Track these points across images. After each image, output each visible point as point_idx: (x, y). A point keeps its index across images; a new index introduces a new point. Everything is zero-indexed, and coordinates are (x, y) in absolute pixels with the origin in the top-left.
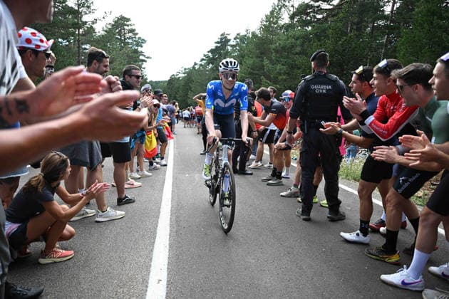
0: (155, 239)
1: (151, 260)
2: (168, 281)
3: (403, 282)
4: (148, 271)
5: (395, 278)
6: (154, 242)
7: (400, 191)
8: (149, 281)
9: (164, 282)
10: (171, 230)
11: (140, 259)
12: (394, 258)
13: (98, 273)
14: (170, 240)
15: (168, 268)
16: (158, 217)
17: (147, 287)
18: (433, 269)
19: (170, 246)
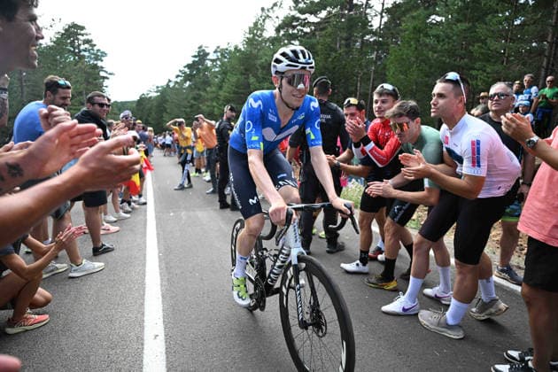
0: (144, 291)
1: (143, 314)
2: (166, 336)
3: (404, 309)
4: (142, 327)
5: (395, 306)
6: (144, 295)
7: (396, 219)
8: (145, 338)
9: (162, 337)
10: (162, 279)
11: (130, 315)
12: (393, 285)
13: (83, 337)
14: (162, 291)
15: (164, 321)
16: (144, 265)
17: (142, 344)
18: (428, 291)
19: (163, 297)
